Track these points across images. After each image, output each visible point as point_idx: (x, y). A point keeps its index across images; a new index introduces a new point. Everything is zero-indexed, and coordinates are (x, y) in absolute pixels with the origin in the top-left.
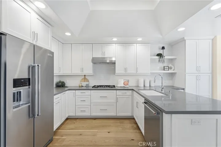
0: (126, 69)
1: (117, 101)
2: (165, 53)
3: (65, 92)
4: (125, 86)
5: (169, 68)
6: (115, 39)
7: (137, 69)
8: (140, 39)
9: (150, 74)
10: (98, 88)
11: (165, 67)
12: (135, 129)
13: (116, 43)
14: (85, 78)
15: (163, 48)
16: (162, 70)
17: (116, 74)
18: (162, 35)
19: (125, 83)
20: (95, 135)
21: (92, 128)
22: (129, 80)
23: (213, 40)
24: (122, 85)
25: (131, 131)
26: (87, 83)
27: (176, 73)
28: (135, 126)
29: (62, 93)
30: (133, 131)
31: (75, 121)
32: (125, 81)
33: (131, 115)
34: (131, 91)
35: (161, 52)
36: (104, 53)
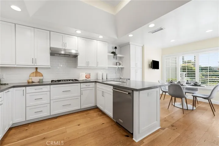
0: (88, 63)
1: (81, 94)
2: (117, 51)
3: (8, 90)
4: (87, 79)
5: (120, 64)
6: (79, 32)
7: (97, 63)
8: (101, 37)
9: (107, 68)
10: (60, 82)
11: (117, 63)
12: (101, 115)
13: (78, 36)
14: (36, 72)
15: (116, 48)
16: (115, 65)
17: (78, 67)
18: (118, 37)
19: (87, 77)
20: (64, 132)
21: (57, 127)
22: (90, 73)
23: (142, 47)
24: (84, 78)
25: (99, 118)
26: (41, 78)
27: (124, 68)
28: (100, 113)
29: (4, 92)
30: (100, 117)
31: (26, 128)
32: (87, 74)
33: (94, 105)
34: (94, 83)
35: (114, 50)
36: (65, 44)
